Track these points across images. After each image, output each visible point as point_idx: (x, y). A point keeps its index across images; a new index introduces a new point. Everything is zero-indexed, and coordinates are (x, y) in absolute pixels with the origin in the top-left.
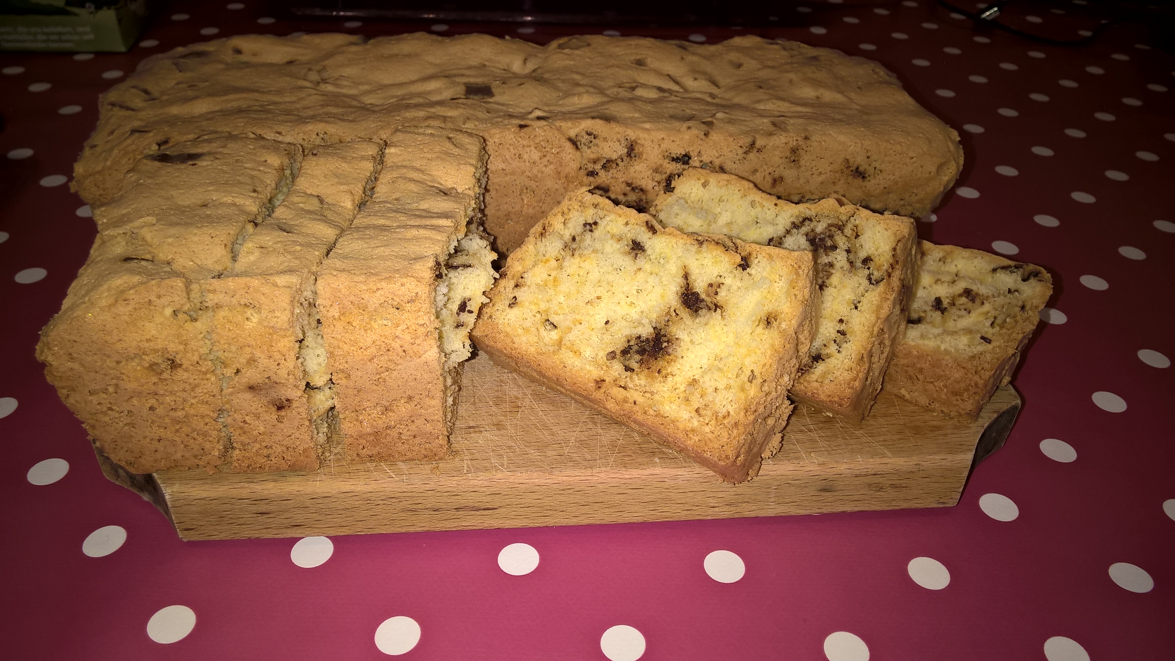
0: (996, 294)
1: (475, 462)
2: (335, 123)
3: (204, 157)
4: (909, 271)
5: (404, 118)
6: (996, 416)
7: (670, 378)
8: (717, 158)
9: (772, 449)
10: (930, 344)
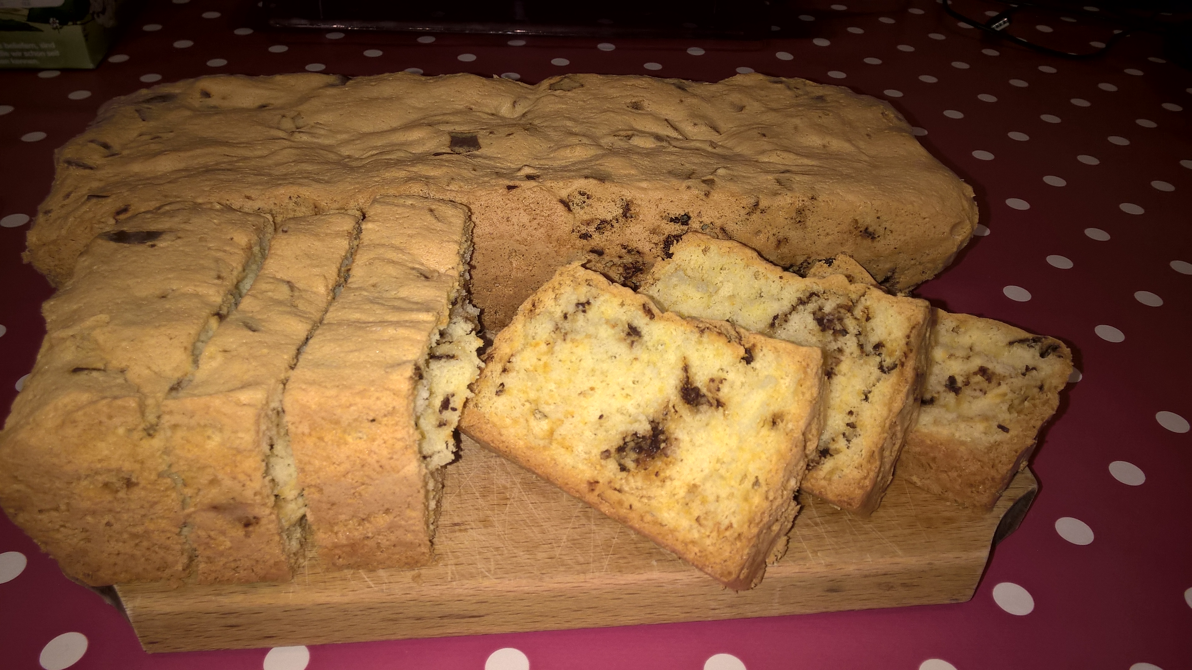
0: (1013, 375)
1: (460, 568)
2: (309, 186)
3: (164, 236)
4: (923, 357)
5: (384, 179)
6: (1011, 504)
7: (668, 483)
8: (719, 218)
9: (777, 553)
10: (944, 432)
